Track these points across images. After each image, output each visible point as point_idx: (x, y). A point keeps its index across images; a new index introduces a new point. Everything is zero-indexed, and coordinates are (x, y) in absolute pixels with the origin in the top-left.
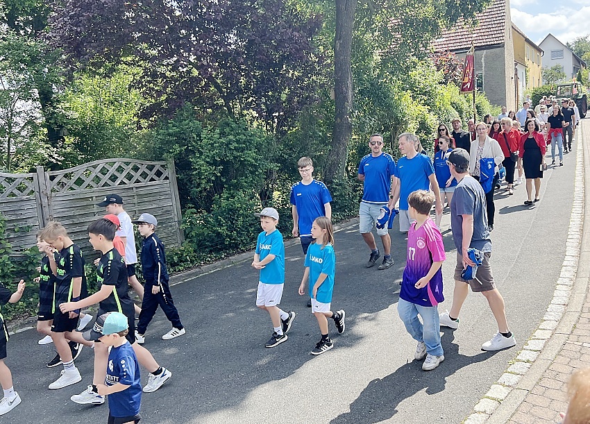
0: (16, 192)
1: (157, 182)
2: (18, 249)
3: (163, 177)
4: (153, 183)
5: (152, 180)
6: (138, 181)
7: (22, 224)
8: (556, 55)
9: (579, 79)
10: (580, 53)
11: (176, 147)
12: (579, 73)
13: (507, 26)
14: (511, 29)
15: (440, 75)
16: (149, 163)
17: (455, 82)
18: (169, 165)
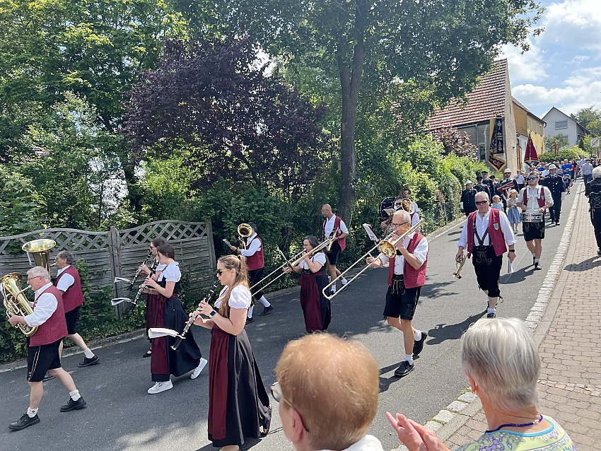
0: (96, 245)
1: (198, 238)
2: (96, 287)
3: (203, 234)
4: (195, 238)
5: (194, 236)
6: (183, 237)
7: (99, 269)
8: (560, 125)
9: (581, 146)
10: (585, 122)
11: (213, 211)
12: (582, 141)
13: (507, 103)
14: (512, 105)
15: (439, 147)
16: (192, 223)
17: (457, 153)
18: (207, 225)
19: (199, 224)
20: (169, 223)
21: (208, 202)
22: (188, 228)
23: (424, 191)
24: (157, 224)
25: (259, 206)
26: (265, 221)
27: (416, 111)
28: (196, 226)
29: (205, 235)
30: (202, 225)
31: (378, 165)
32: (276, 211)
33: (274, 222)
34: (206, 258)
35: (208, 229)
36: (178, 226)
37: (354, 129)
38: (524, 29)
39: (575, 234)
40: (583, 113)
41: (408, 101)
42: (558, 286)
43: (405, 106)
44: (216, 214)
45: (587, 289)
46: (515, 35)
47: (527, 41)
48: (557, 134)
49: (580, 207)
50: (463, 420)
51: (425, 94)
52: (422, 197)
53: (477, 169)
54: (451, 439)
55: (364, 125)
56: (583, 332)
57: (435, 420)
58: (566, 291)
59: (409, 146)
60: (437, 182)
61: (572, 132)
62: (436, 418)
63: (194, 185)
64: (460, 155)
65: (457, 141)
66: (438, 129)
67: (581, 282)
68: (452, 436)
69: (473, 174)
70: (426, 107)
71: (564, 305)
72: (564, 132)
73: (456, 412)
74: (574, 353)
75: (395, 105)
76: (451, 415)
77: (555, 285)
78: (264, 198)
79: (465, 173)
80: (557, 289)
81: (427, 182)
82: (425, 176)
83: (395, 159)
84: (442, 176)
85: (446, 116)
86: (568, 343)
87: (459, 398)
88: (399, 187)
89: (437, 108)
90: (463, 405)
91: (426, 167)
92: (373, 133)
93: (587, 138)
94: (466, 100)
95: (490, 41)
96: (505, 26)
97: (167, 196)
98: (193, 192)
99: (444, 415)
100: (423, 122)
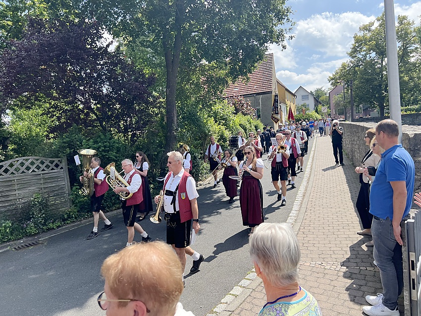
1: (56, 171)
3: (60, 167)
4: (53, 171)
5: (53, 169)
6: (43, 170)
8: (305, 97)
9: (316, 111)
10: (318, 96)
11: (68, 150)
12: (317, 108)
13: (274, 81)
14: (276, 83)
15: (232, 108)
16: (51, 159)
17: (243, 113)
18: (63, 161)
19: (56, 160)
20: (31, 159)
21: (64, 143)
22: (47, 163)
23: (222, 138)
24: (21, 160)
25: (105, 147)
26: (109, 157)
27: (217, 84)
28: (54, 161)
29: (62, 168)
30: (59, 161)
31: (192, 119)
32: (118, 150)
33: (116, 158)
34: (63, 186)
35: (64, 164)
36: (39, 161)
37: (175, 93)
38: (283, 35)
39: (314, 166)
40: (317, 91)
41: (212, 77)
42: (305, 200)
43: (210, 80)
44: (70, 152)
45: (321, 200)
46: (278, 38)
47: (285, 43)
48: (302, 103)
49: (316, 149)
50: (248, 292)
51: (222, 73)
52: (221, 142)
53: (255, 124)
54: (241, 306)
55: (182, 91)
56: (320, 228)
57: (230, 294)
58: (310, 203)
59: (213, 107)
60: (230, 132)
61: (311, 102)
62: (231, 292)
63: (52, 130)
64: (245, 115)
65: (243, 105)
66: (231, 97)
67: (318, 196)
68: (241, 304)
69: (253, 127)
70: (222, 81)
71: (309, 211)
72: (307, 102)
73: (244, 287)
74: (315, 242)
75: (203, 79)
76: (241, 289)
77: (303, 199)
78: (109, 141)
79: (248, 126)
80: (304, 202)
81: (225, 131)
82: (223, 128)
83: (204, 115)
84: (234, 128)
85: (236, 88)
86: (311, 236)
87: (246, 278)
88: (206, 135)
89: (230, 82)
90: (249, 282)
91: (224, 122)
92: (188, 97)
93: (320, 106)
94: (248, 79)
95: (263, 40)
96: (272, 32)
97: (30, 138)
98: (51, 135)
99: (237, 290)
100: (221, 91)
